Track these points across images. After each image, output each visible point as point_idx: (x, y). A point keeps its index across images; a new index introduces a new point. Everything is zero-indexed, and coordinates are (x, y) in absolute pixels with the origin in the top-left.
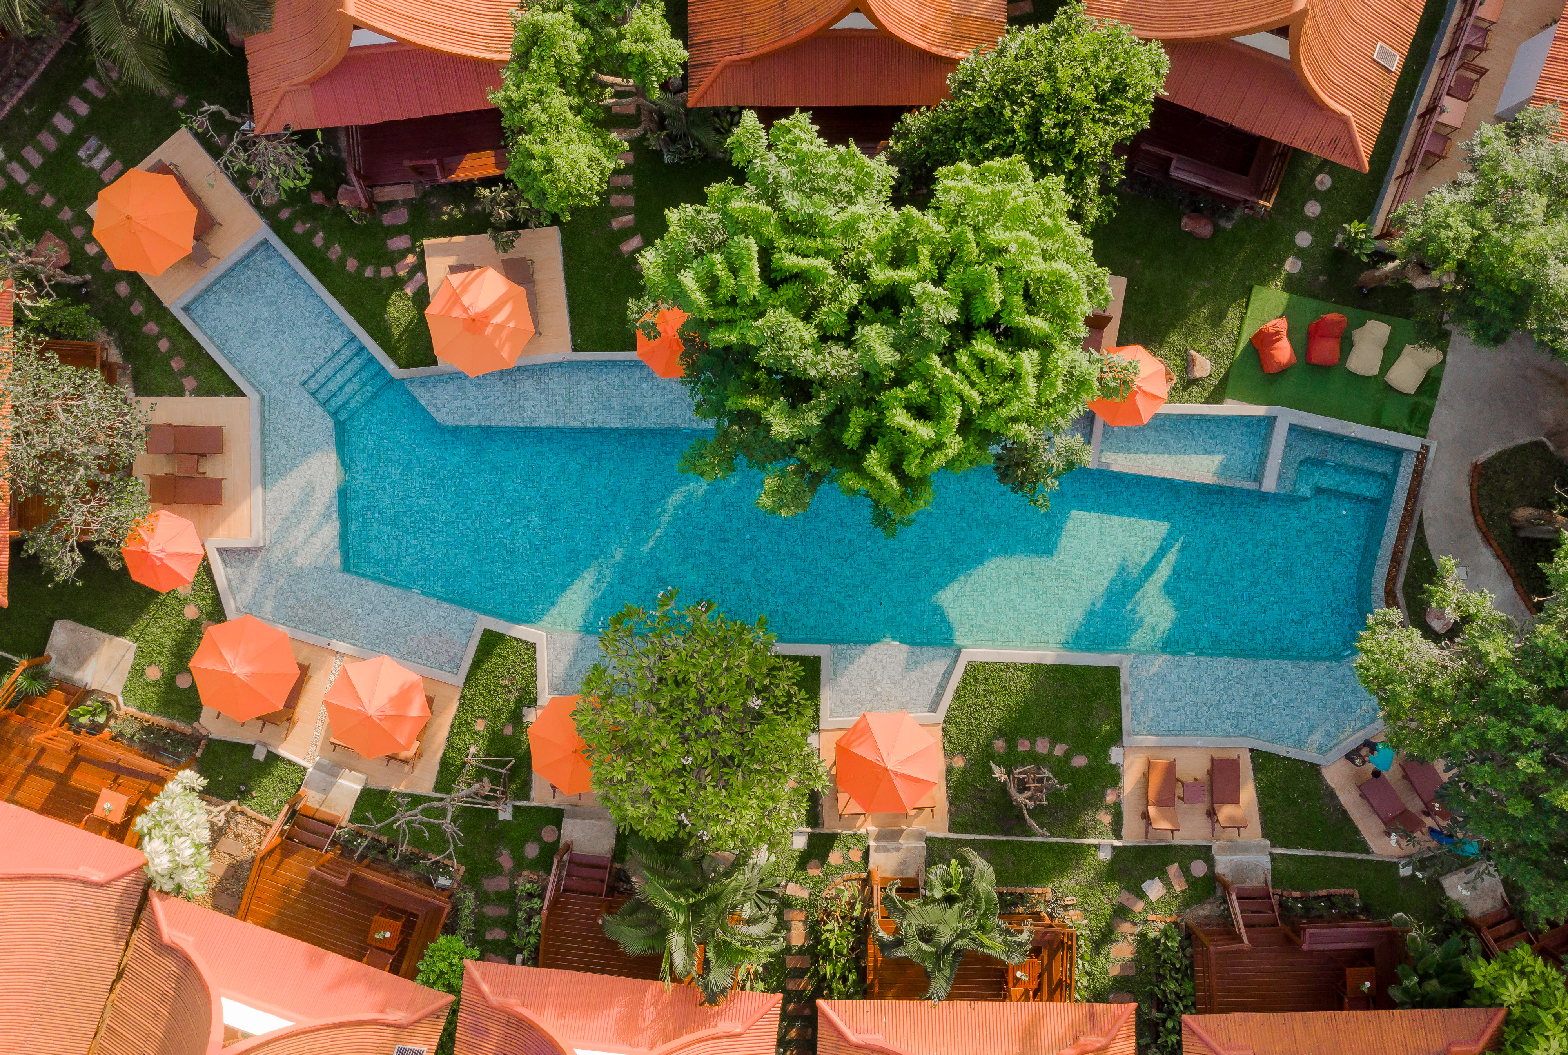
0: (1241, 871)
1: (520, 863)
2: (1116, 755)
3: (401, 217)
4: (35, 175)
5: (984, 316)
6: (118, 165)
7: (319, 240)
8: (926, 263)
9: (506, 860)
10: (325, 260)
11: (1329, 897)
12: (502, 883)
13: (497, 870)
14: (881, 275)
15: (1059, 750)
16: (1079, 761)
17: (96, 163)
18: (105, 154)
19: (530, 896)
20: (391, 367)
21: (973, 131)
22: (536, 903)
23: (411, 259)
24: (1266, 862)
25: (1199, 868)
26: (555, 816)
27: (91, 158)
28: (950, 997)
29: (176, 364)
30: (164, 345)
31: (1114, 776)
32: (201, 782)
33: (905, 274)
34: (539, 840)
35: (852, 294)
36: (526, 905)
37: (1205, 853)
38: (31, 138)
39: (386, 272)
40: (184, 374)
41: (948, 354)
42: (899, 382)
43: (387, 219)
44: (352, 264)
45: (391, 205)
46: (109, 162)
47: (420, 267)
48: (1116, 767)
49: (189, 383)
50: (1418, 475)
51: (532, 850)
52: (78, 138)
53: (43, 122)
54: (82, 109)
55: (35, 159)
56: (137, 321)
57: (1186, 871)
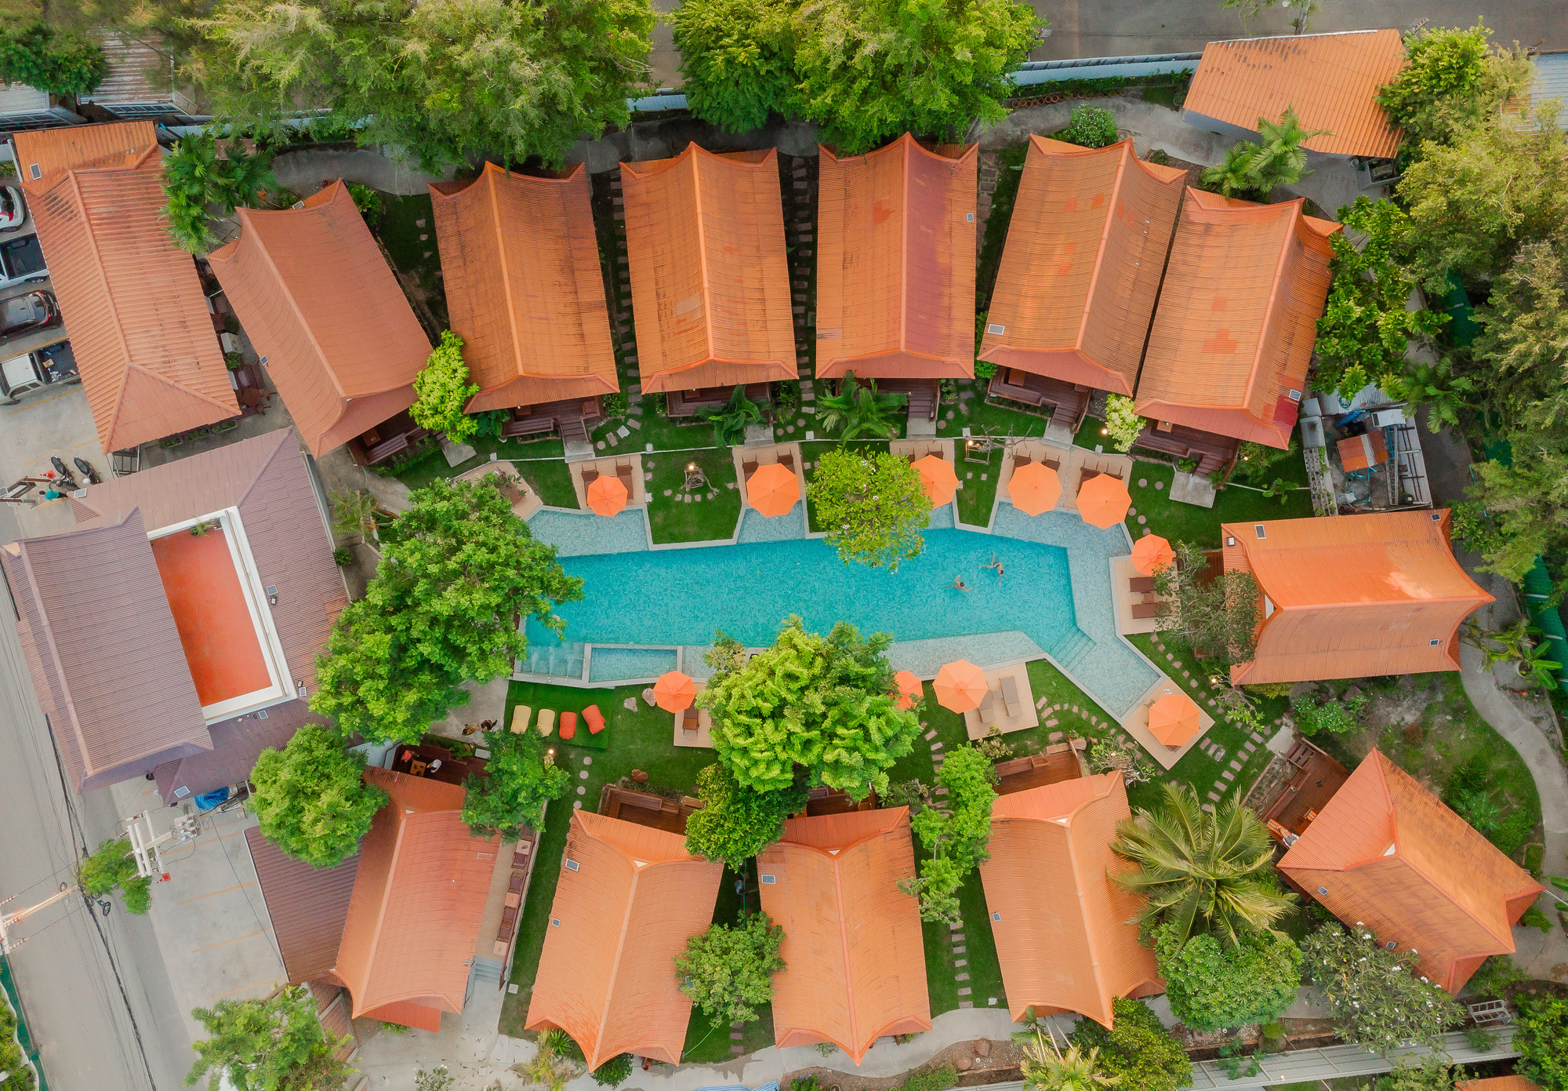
0: (580, 447)
1: (955, 408)
2: (649, 498)
3: (1054, 736)
8: (797, 742)
9: (963, 407)
10: (1089, 710)
12: (964, 396)
13: (967, 403)
15: (679, 497)
16: (668, 493)
17: (1214, 747)
19: (949, 392)
20: (1050, 659)
22: (945, 389)
23: (1045, 714)
24: (567, 453)
25: (601, 445)
26: (940, 433)
27: (1218, 749)
29: (1162, 648)
30: (1170, 657)
31: (649, 486)
34: (948, 421)
36: (950, 388)
37: (598, 453)
38: (1252, 756)
39: (1057, 707)
40: (1156, 644)
43: (1059, 735)
47: (1039, 712)
48: (649, 492)
49: (1155, 638)
51: (950, 415)
52: (1227, 759)
53: (1247, 766)
54: (1226, 774)
55: (1248, 745)
56: (1185, 667)
57: (608, 443)
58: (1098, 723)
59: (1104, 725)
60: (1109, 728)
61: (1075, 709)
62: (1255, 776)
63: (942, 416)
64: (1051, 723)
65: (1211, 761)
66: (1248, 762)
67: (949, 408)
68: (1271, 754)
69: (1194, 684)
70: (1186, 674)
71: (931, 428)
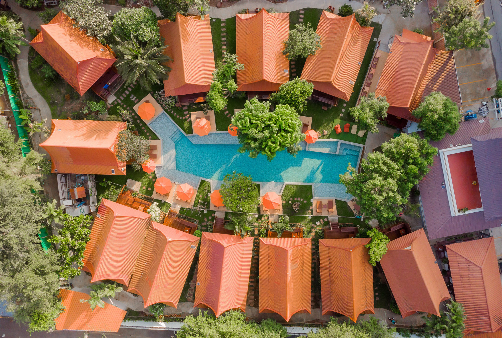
0: (333, 220)
1: (208, 220)
2: (312, 201)
3: (186, 108)
4: (122, 101)
5: (282, 128)
6: (137, 100)
7: (172, 112)
8: (274, 121)
9: (206, 219)
10: (173, 116)
11: (348, 224)
12: (205, 224)
13: (204, 221)
14: (267, 123)
15: (302, 200)
16: (305, 202)
17: (133, 99)
18: (135, 98)
19: (210, 225)
20: (185, 134)
21: (282, 98)
22: (211, 226)
23: (188, 115)
24: (337, 218)
25: (326, 220)
26: (214, 212)
27: (132, 98)
28: (281, 237)
29: (148, 134)
30: (145, 131)
31: (311, 204)
32: (158, 204)
33: (271, 123)
34: (211, 216)
35: (263, 125)
36: (210, 227)
37: (327, 217)
38: (121, 95)
39: (184, 118)
40: (149, 136)
41: (277, 134)
42: (270, 138)
43: (184, 108)
44: (178, 117)
45: (184, 106)
46: (136, 99)
47: (190, 117)
48: (312, 203)
49: (150, 137)
50: (363, 151)
51: (210, 218)
52: (130, 95)
53: (123, 92)
54: (130, 90)
55: (122, 99)
56: (141, 127)
57: (324, 220)
59: (169, 110)
62: (121, 88)
63: (213, 218)
64: (186, 113)
65: (135, 95)
67: (210, 220)
68: (115, 95)
69: (138, 121)
70: (141, 125)
71: (217, 214)
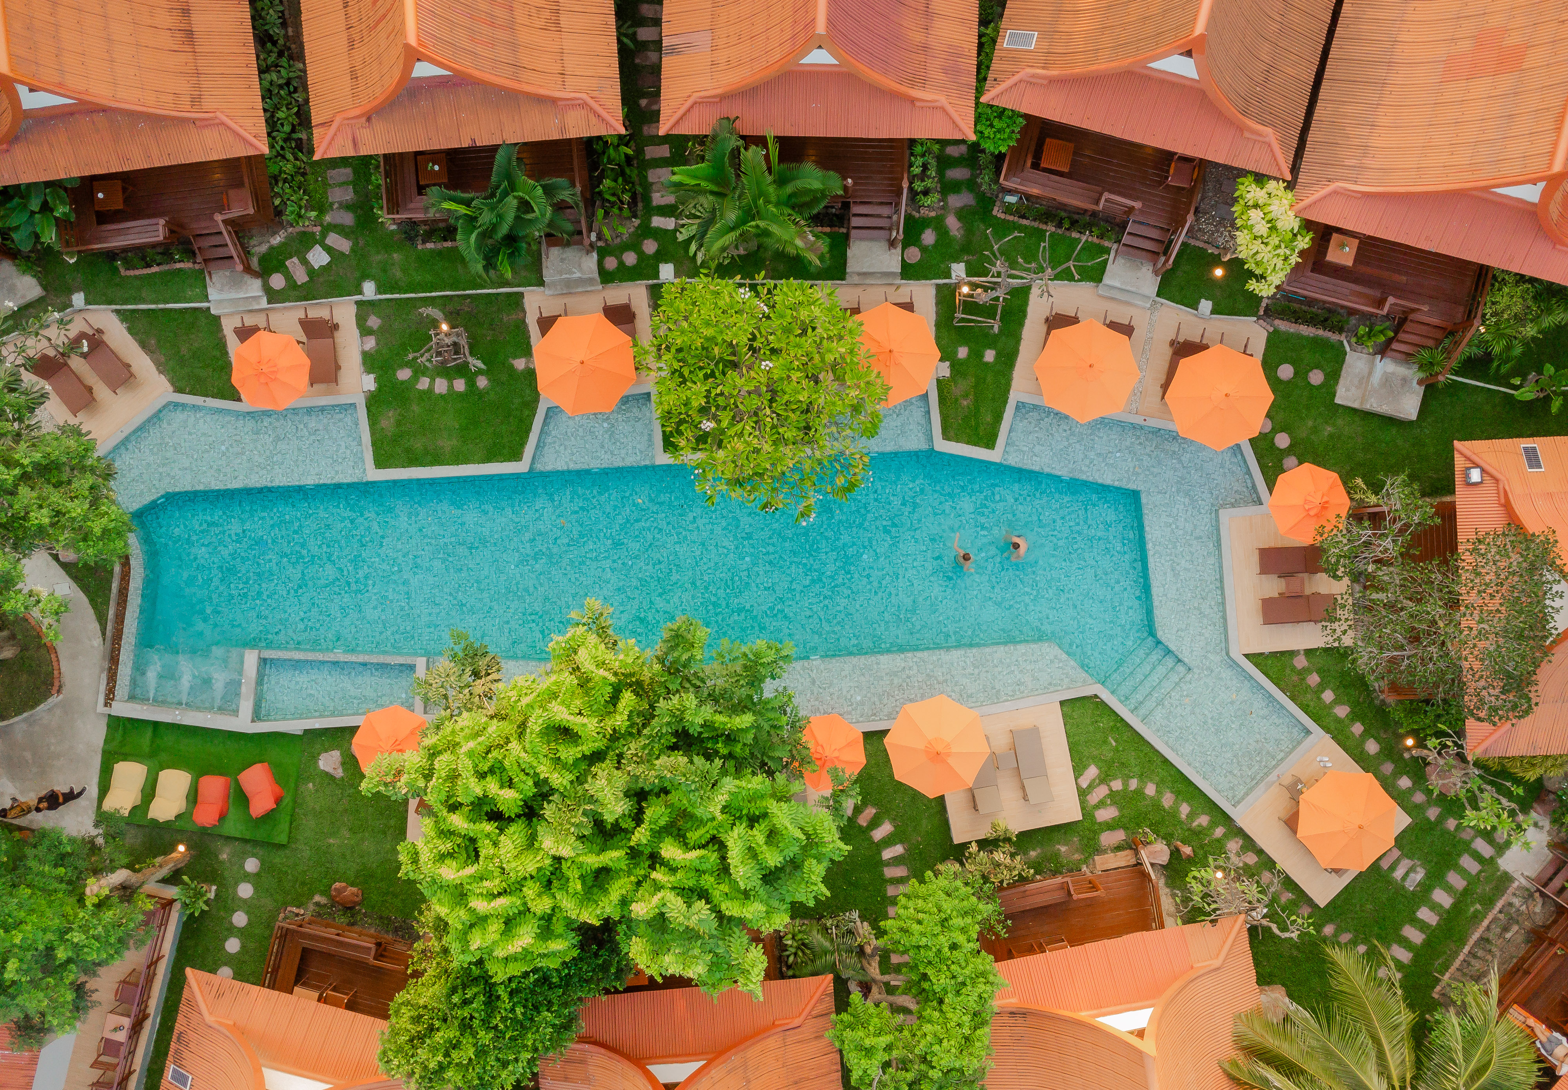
0: (236, 284)
1: (939, 224)
2: (369, 383)
3: (1109, 838)
4: (1466, 848)
5: (515, 827)
6: (1385, 865)
7: (1185, 810)
9: (952, 223)
10: (1177, 793)
11: (148, 266)
12: (956, 201)
15: (424, 383)
16: (404, 374)
18: (1398, 874)
19: (926, 193)
20: (1105, 696)
22: (918, 186)
23: (1094, 798)
24: (213, 294)
25: (277, 281)
26: (908, 272)
29: (1314, 679)
31: (370, 362)
34: (923, 249)
37: (273, 296)
38: (1473, 881)
39: (1117, 785)
43: (1119, 836)
45: (1118, 848)
46: (1393, 867)
47: (1082, 793)
48: (368, 371)
49: (1301, 662)
50: (112, 677)
51: (929, 237)
52: (1425, 889)
53: (1462, 898)
54: (1425, 914)
55: (1467, 863)
56: (1355, 716)
57: (288, 277)
58: (1192, 815)
59: (1203, 820)
60: (1213, 824)
61: (1150, 790)
62: (1476, 918)
63: (911, 236)
64: (1106, 814)
65: (1400, 889)
66: (1466, 892)
67: (925, 223)
68: (1507, 878)
69: (1372, 747)
70: (1358, 728)
71: (892, 261)
